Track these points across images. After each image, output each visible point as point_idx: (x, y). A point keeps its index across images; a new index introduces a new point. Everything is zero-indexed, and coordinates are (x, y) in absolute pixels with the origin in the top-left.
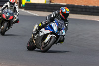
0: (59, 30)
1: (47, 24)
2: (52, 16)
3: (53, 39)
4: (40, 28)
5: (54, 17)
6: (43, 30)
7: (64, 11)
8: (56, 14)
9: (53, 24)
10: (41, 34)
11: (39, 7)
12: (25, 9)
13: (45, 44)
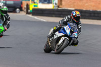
0: (72, 32)
1: (61, 28)
2: (65, 20)
4: (54, 31)
5: (67, 21)
6: (57, 33)
9: (65, 28)
10: (55, 37)
11: (46, 12)
12: (33, 15)
13: (58, 46)
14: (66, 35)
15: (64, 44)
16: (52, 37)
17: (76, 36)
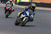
0: (30, 15)
1: (24, 12)
2: (27, 8)
3: (27, 20)
6: (22, 15)
7: (33, 5)
8: (29, 7)
9: (27, 12)
10: (21, 17)
13: (23, 22)
14: (27, 16)
15: (26, 21)
16: (19, 17)
17: (32, 17)
